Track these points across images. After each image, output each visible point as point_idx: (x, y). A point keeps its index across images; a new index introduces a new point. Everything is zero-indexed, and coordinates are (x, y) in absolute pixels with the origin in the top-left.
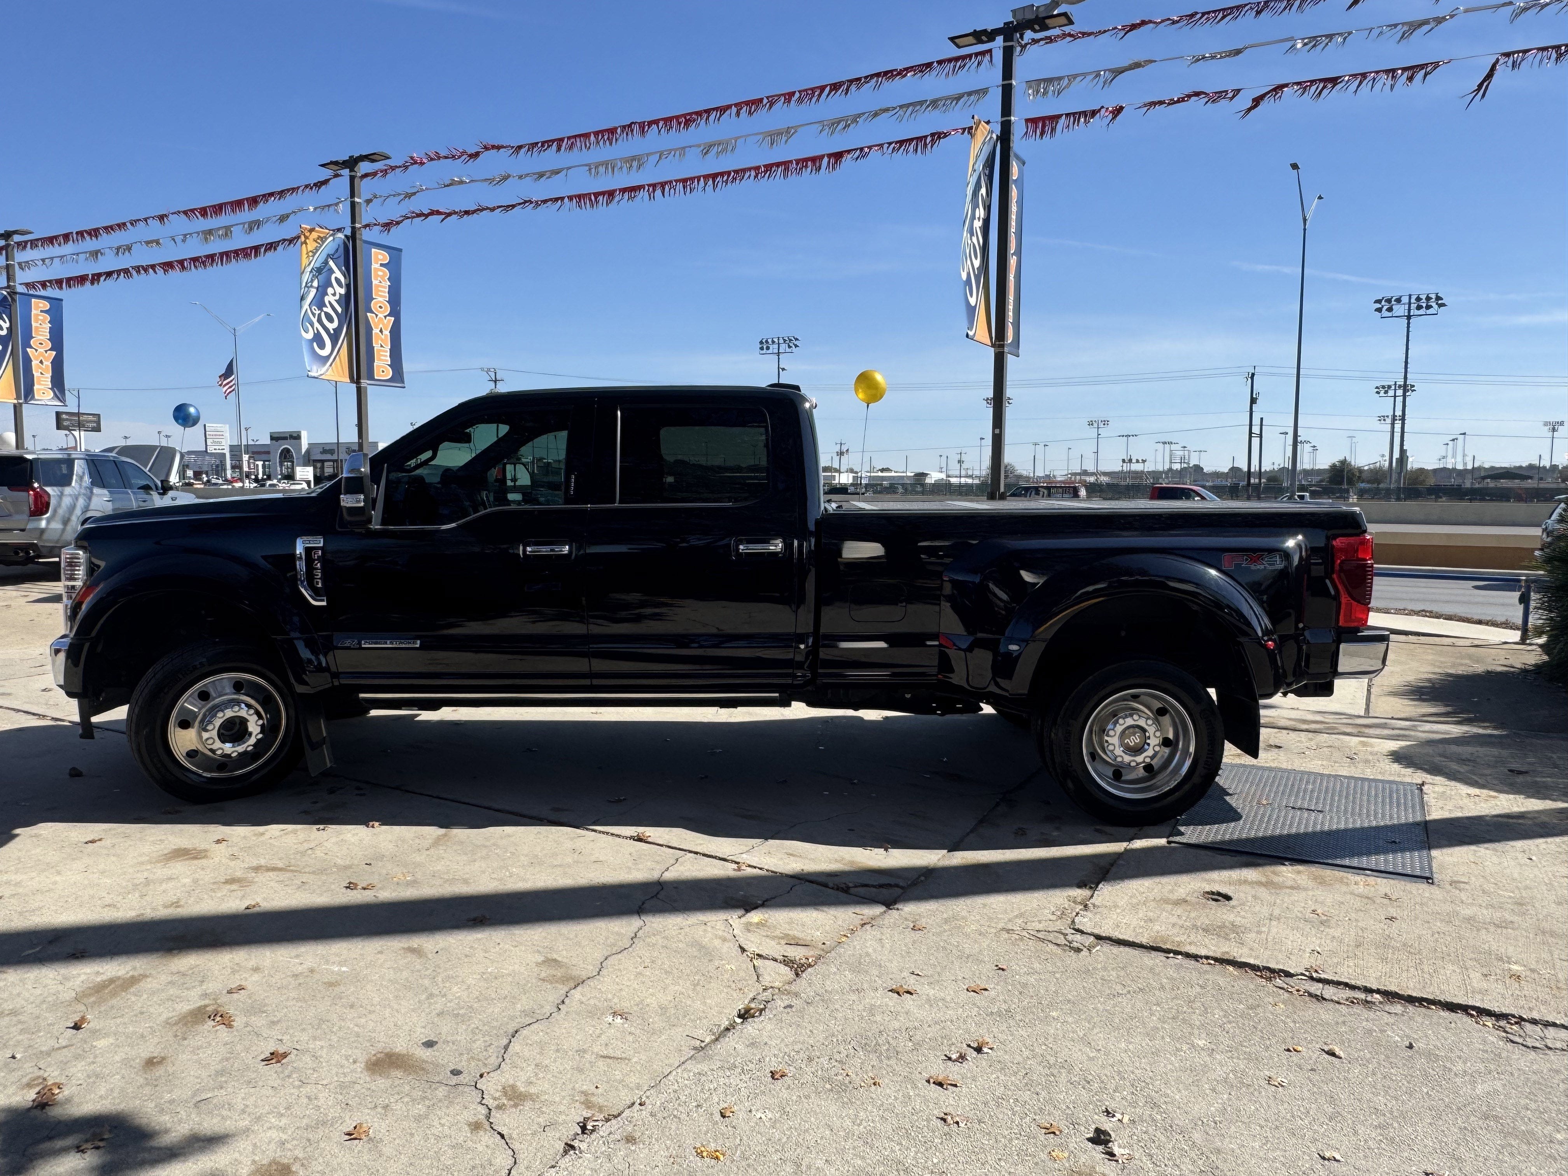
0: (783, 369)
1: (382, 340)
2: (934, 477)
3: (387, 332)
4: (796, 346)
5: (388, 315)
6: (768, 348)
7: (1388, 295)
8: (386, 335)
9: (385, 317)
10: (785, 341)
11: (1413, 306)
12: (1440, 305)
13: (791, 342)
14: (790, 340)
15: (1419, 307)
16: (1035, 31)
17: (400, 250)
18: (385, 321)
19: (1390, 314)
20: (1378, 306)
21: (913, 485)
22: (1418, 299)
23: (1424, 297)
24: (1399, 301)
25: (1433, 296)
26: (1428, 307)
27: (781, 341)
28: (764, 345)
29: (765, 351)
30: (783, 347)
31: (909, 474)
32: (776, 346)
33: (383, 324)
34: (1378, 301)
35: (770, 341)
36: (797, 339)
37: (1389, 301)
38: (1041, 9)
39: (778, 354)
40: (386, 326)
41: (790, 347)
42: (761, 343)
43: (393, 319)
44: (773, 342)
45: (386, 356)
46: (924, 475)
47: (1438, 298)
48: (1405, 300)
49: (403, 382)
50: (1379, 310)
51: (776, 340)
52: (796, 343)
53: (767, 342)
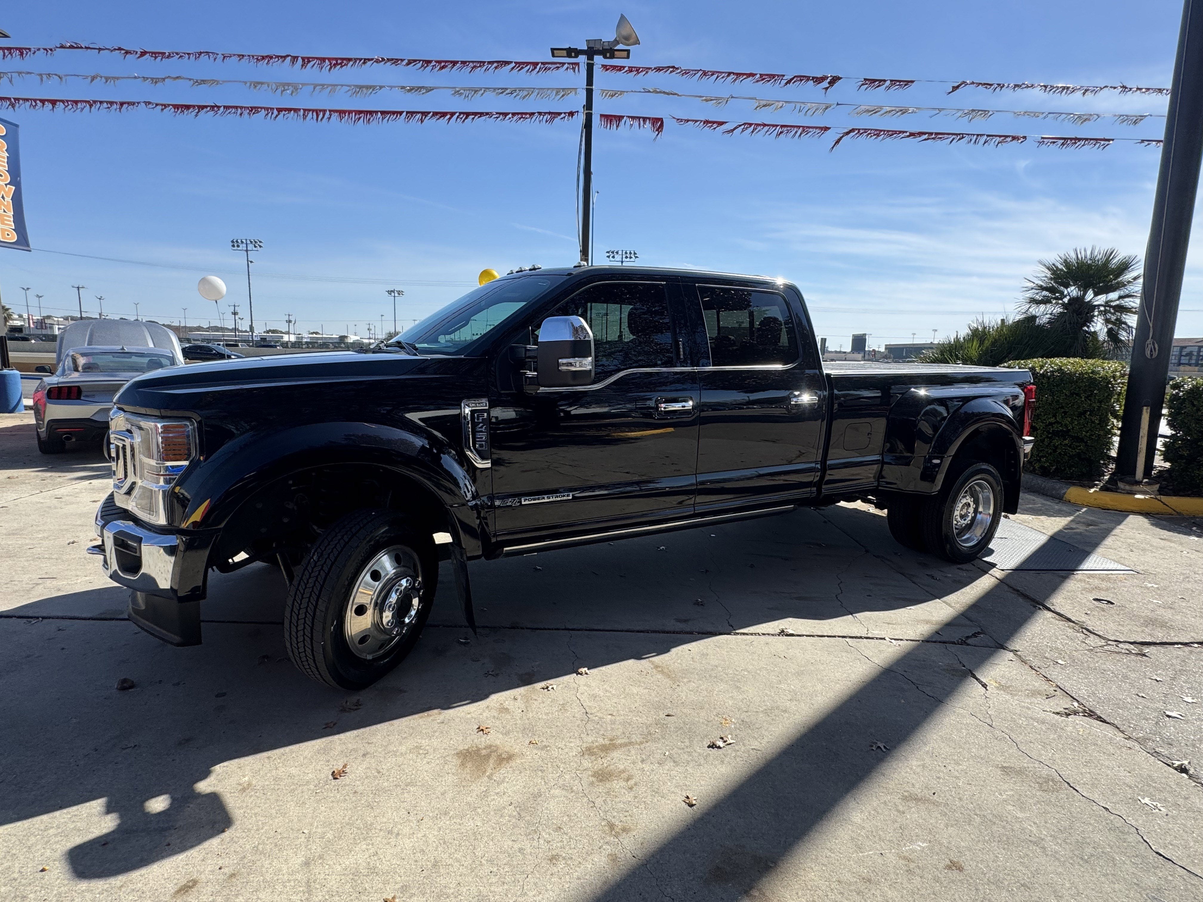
0: (251, 262)
1: (4, 206)
2: (352, 339)
3: (9, 199)
4: (260, 246)
5: (9, 184)
6: (238, 246)
7: (612, 250)
8: (7, 202)
9: (6, 185)
10: (251, 242)
11: (624, 256)
12: (636, 257)
13: (256, 244)
14: (256, 242)
15: (626, 257)
16: (605, 57)
17: (17, 126)
18: (7, 189)
19: (613, 260)
20: (608, 254)
21: (339, 343)
22: (626, 253)
23: (628, 252)
24: (617, 253)
25: (632, 252)
26: (631, 258)
27: (248, 242)
28: (235, 244)
29: (236, 248)
30: (250, 247)
31: (334, 336)
32: (245, 245)
33: (5, 191)
34: (608, 252)
35: (239, 241)
36: (260, 242)
37: (613, 252)
38: (605, 44)
39: (247, 251)
40: (7, 193)
41: (255, 247)
42: (233, 242)
43: (14, 188)
44: (242, 242)
45: (10, 221)
46: (346, 337)
47: (635, 254)
48: (620, 253)
49: (28, 246)
50: (608, 257)
51: (244, 241)
52: (260, 244)
53: (237, 242)
